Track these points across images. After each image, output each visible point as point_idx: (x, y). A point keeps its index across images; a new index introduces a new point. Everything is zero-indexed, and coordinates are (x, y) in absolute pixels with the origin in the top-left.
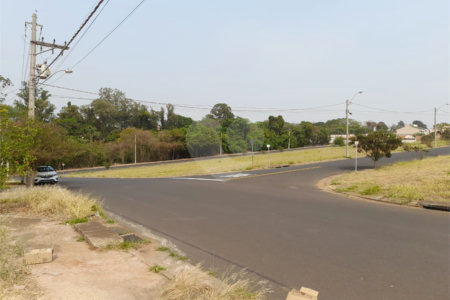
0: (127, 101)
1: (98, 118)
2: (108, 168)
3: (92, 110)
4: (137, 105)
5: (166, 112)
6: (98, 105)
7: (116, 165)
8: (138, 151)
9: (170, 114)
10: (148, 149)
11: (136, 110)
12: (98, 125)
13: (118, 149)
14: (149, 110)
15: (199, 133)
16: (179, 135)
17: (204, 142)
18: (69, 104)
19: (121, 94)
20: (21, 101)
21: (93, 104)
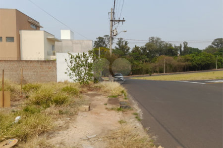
0: (162, 42)
1: (148, 51)
2: (150, 75)
3: (145, 48)
4: (167, 44)
5: (183, 46)
6: (148, 45)
7: (155, 74)
8: (166, 67)
9: (185, 47)
10: (171, 66)
11: (166, 46)
12: (148, 55)
13: (156, 66)
14: (173, 46)
15: (201, 57)
16: (189, 58)
17: (205, 61)
18: (136, 46)
19: (159, 39)
20: (118, 46)
21: (145, 45)
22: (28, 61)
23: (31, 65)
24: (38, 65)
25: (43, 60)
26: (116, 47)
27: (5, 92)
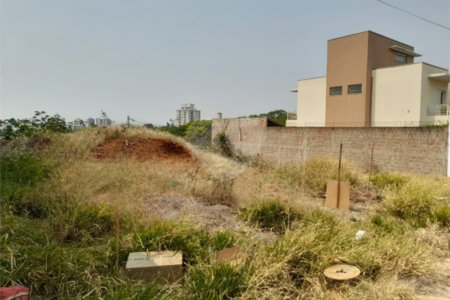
22: (385, 128)
23: (390, 136)
24: (405, 136)
25: (417, 125)
27: (342, 183)
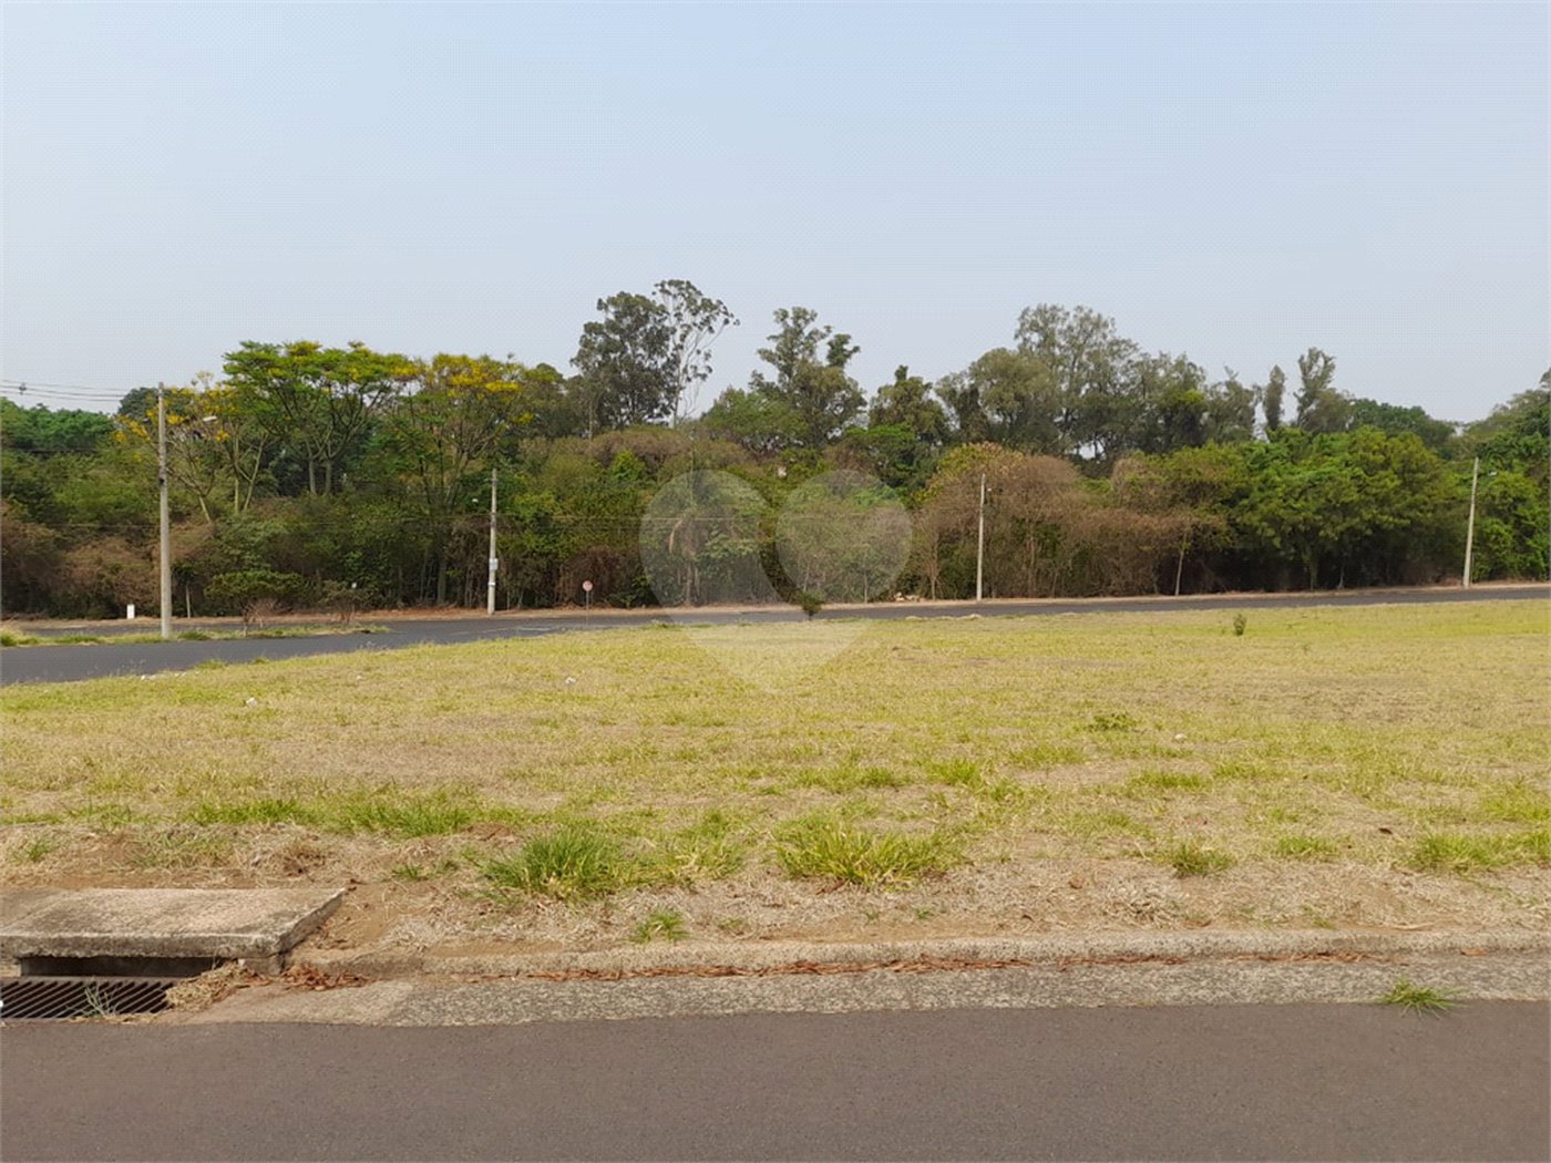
1: (995, 418)
3: (974, 392)
4: (1153, 365)
6: (997, 370)
7: (914, 601)
9: (1314, 388)
14: (1214, 381)
15: (1327, 468)
18: (901, 373)
20: (771, 374)
21: (976, 371)
26: (758, 377)
